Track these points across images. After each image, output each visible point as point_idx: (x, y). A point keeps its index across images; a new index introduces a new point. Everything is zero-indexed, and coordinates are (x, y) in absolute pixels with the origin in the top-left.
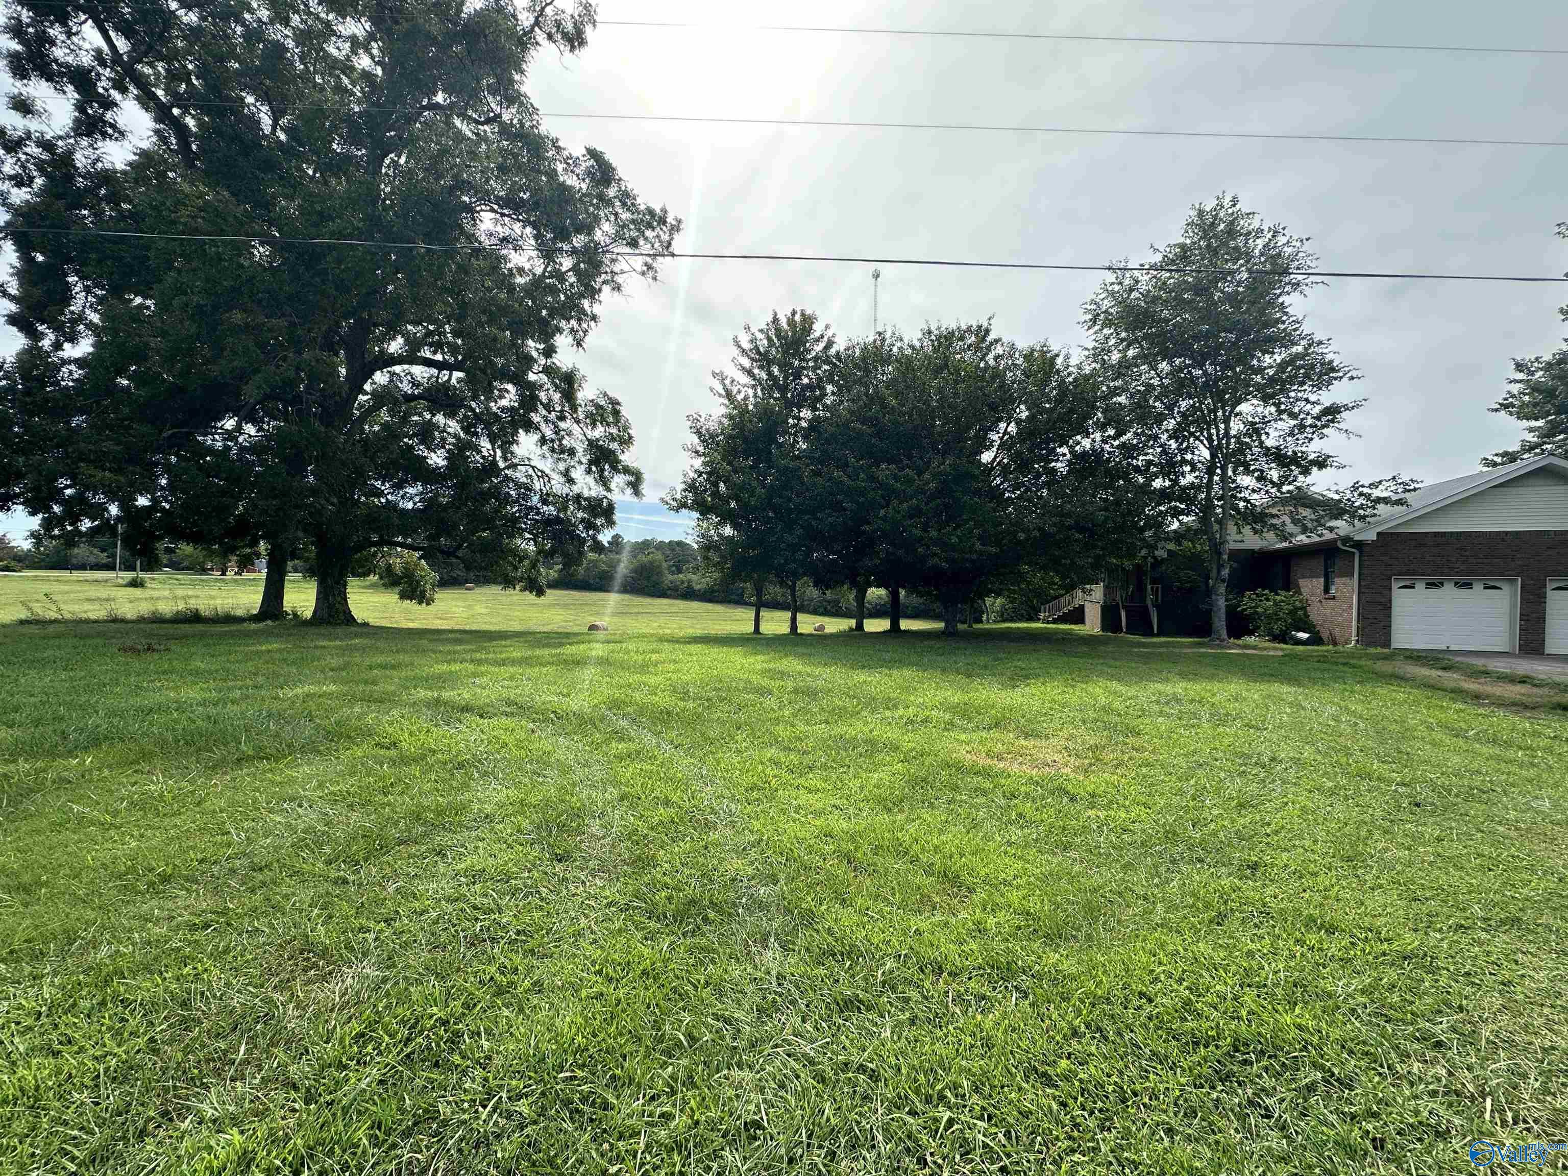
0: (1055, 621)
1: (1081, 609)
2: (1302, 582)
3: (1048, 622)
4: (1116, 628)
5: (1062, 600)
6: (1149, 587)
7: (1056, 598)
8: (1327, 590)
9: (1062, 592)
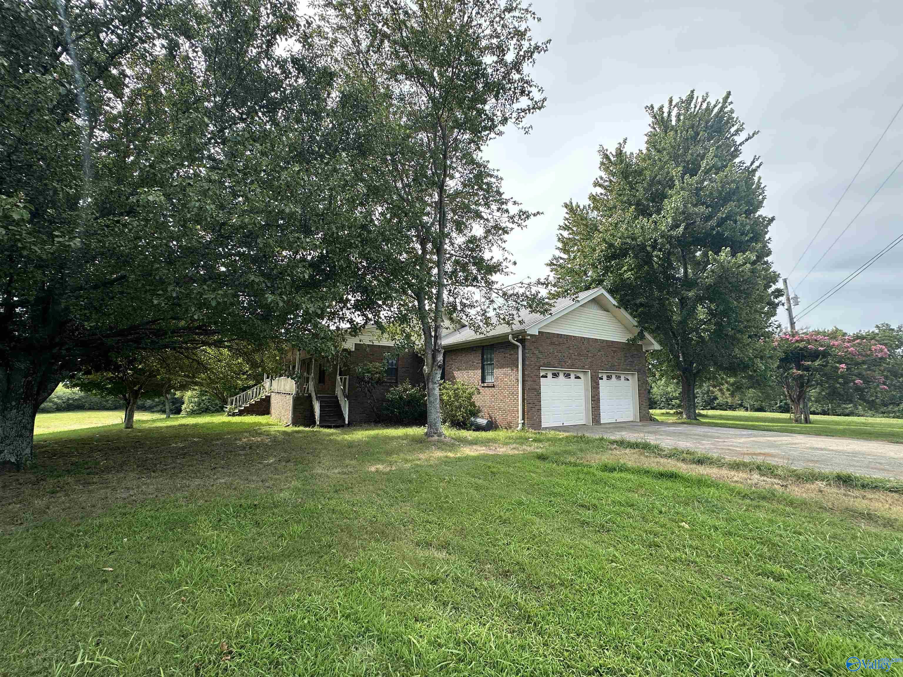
0: (241, 413)
1: (267, 401)
2: (456, 374)
3: (234, 415)
4: (310, 421)
5: (250, 392)
6: (338, 377)
7: (244, 389)
8: (483, 380)
9: (251, 383)
